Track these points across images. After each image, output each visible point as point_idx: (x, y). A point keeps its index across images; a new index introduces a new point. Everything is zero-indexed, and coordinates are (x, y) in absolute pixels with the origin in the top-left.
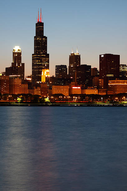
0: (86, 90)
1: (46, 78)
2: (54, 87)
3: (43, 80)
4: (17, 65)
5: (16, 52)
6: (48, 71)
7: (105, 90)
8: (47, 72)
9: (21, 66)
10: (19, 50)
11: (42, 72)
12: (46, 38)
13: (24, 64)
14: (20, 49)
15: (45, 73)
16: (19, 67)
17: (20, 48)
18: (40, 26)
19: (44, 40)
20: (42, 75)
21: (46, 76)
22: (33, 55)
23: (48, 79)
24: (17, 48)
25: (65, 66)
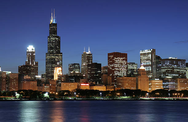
0: (94, 87)
2: (63, 84)
3: (56, 78)
4: (30, 64)
5: (30, 51)
7: (113, 87)
8: (59, 70)
9: (34, 64)
10: (33, 49)
11: (55, 70)
12: (59, 38)
15: (58, 71)
16: (32, 65)
17: (34, 47)
18: (53, 27)
19: (57, 40)
20: (55, 73)
21: (59, 74)
22: (46, 54)
23: (60, 77)
24: (31, 48)
25: (78, 64)
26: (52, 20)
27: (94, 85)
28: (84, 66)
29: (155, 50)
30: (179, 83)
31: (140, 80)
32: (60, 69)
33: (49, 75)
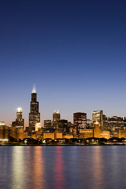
1: (39, 128)
2: (44, 134)
10: (21, 111)
11: (36, 124)
12: (38, 103)
13: (24, 119)
15: (38, 125)
16: (20, 121)
18: (34, 95)
20: (36, 126)
21: (39, 127)
22: (29, 113)
23: (39, 130)
24: (19, 110)
25: (50, 120)
26: (33, 91)
27: (65, 135)
28: (55, 122)
29: (102, 111)
30: (120, 133)
31: (95, 131)
32: (39, 124)
33: (32, 127)
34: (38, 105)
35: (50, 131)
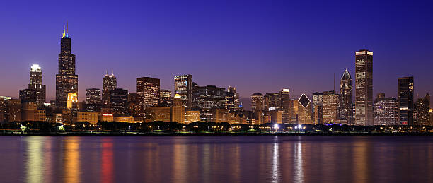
1: (73, 103)
2: (79, 113)
3: (69, 105)
4: (36, 87)
5: (34, 71)
6: (75, 95)
9: (41, 88)
10: (38, 69)
11: (68, 96)
12: (74, 56)
13: (45, 86)
14: (40, 68)
15: (72, 97)
16: (38, 89)
17: (40, 66)
18: (66, 43)
19: (71, 59)
20: (68, 99)
21: (73, 101)
22: (57, 75)
24: (35, 67)
25: (98, 89)
26: (64, 34)
27: (120, 116)
29: (192, 75)
30: (217, 114)
31: (175, 110)
34: (74, 61)
35: (95, 108)
